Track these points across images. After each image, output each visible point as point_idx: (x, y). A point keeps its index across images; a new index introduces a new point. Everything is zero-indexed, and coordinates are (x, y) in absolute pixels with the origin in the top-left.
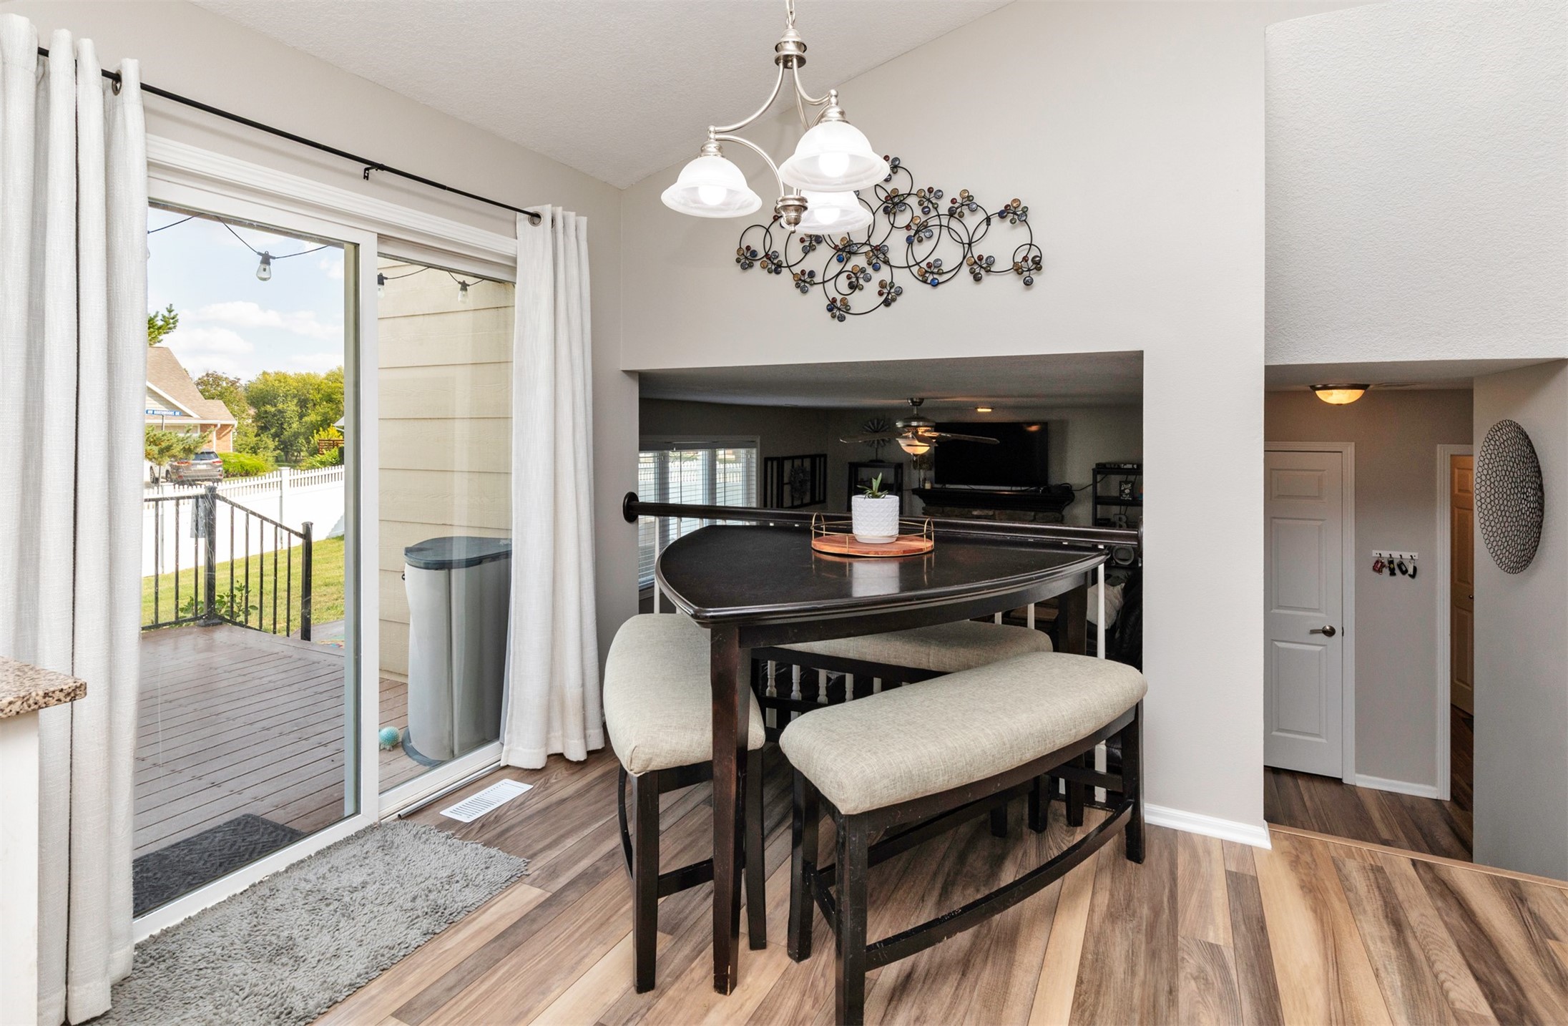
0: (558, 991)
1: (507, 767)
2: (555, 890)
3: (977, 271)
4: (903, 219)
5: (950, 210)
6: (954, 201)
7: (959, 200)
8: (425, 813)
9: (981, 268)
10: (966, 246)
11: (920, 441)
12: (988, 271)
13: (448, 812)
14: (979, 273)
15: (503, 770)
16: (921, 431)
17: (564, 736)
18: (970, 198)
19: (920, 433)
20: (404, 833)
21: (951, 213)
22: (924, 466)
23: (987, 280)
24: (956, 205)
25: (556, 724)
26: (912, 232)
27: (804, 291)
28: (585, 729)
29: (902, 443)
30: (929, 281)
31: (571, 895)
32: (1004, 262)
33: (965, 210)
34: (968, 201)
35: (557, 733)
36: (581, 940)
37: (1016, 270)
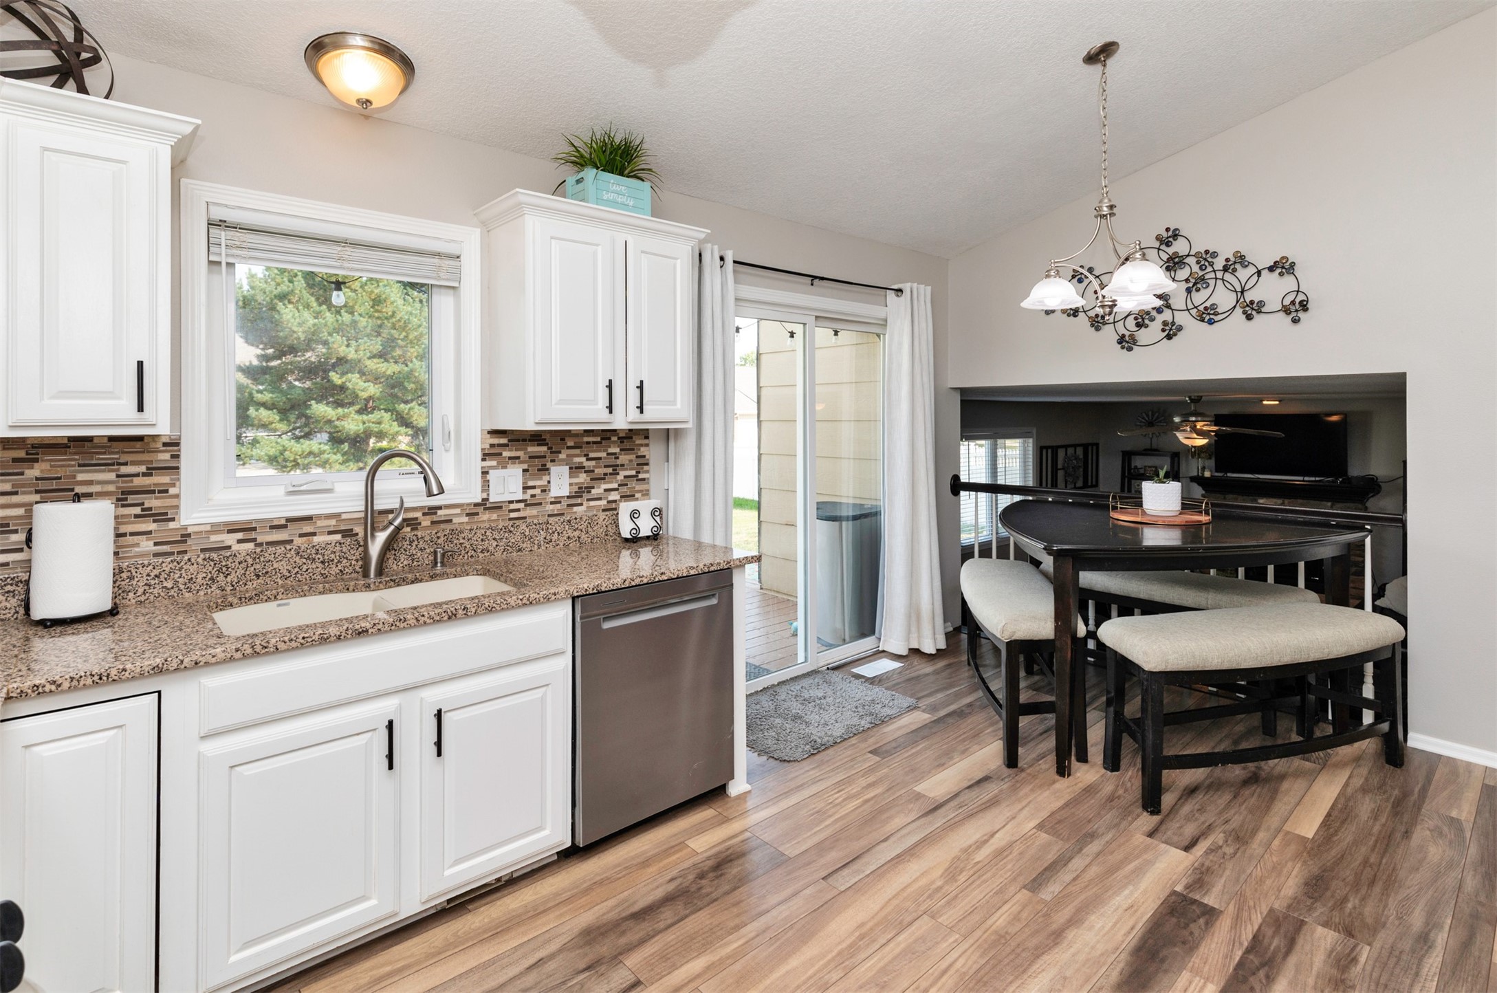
0: (958, 759)
1: (884, 651)
2: (939, 716)
3: (1249, 312)
4: (1183, 274)
5: (1224, 267)
6: (1227, 260)
7: (1233, 259)
8: (841, 670)
9: (1252, 310)
10: (1239, 294)
11: (1198, 435)
12: (1259, 312)
13: (857, 670)
14: (1251, 314)
15: (880, 654)
16: (1199, 425)
17: (919, 637)
18: (1242, 257)
19: (1198, 427)
20: (836, 677)
21: (1225, 269)
22: (1202, 455)
23: (1258, 318)
24: (1230, 263)
25: (914, 629)
26: (1191, 285)
27: (1098, 329)
28: (934, 634)
29: (1180, 436)
30: (1206, 320)
31: (950, 720)
32: (1274, 304)
33: (1238, 266)
34: (1241, 260)
35: (914, 635)
36: (964, 740)
37: (1285, 311)
